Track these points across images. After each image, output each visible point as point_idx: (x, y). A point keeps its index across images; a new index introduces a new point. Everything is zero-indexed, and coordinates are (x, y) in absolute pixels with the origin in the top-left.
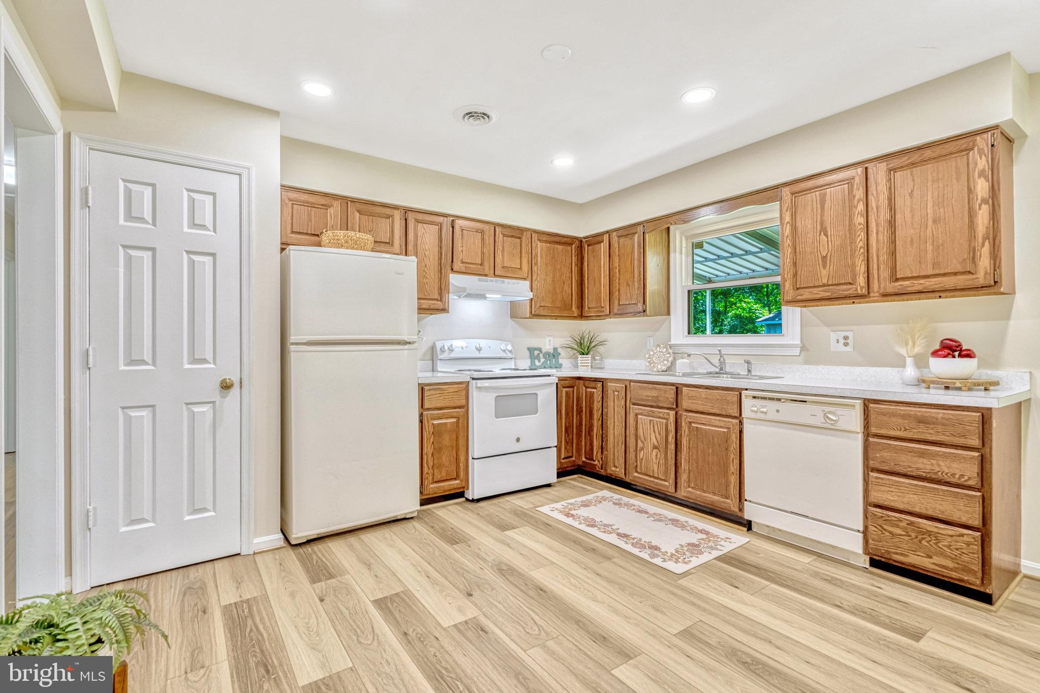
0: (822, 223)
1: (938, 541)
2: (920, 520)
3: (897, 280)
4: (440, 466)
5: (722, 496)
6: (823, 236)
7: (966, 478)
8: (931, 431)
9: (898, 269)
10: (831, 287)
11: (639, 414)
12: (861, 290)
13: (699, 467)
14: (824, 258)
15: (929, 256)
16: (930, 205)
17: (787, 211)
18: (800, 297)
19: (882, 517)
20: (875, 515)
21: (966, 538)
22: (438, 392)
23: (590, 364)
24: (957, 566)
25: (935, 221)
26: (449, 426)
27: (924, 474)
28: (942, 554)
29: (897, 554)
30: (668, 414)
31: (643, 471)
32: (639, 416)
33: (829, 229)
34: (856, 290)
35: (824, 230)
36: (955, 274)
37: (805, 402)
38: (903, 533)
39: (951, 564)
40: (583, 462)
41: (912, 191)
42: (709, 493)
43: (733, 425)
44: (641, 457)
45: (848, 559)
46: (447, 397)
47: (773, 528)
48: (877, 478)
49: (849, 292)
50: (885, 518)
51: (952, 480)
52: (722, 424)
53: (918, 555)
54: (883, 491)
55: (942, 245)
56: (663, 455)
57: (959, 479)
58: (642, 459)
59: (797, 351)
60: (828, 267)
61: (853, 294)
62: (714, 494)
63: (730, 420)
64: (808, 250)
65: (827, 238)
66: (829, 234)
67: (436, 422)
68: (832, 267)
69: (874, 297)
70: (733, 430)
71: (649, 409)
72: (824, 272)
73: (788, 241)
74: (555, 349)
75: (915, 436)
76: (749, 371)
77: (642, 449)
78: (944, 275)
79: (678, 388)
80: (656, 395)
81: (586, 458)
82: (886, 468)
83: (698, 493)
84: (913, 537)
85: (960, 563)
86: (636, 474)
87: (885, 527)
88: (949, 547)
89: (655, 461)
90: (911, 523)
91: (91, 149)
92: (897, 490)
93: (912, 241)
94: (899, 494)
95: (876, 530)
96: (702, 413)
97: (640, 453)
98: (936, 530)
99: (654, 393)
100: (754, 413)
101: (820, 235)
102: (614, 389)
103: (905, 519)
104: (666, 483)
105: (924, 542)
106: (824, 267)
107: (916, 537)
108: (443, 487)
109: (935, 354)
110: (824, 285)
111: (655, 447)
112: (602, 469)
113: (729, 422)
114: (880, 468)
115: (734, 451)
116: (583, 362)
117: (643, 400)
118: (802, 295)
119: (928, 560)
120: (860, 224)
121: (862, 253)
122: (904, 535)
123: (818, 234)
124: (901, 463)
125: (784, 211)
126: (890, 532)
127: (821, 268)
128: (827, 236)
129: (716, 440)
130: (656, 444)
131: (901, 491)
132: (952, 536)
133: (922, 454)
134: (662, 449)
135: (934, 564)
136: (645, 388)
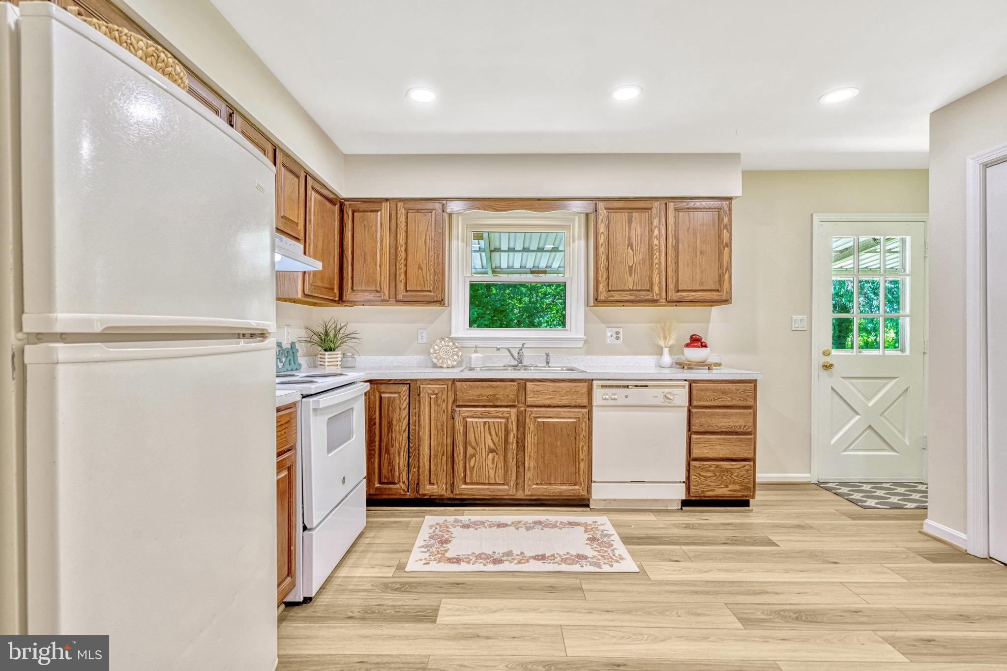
0: (629, 238)
1: (732, 474)
2: (722, 463)
3: (678, 291)
5: (570, 484)
6: (630, 250)
7: (747, 427)
8: (729, 399)
9: (679, 283)
10: (634, 292)
11: (468, 417)
12: (656, 297)
13: (546, 462)
14: (630, 267)
15: (698, 277)
16: (698, 241)
17: (602, 222)
18: (611, 298)
19: (700, 467)
20: (695, 467)
21: (747, 468)
23: (339, 363)
24: (741, 487)
25: (701, 253)
27: (725, 430)
28: (734, 483)
29: (708, 491)
30: (509, 413)
31: (475, 480)
32: (468, 420)
33: (634, 244)
34: (653, 296)
35: (630, 245)
36: (711, 290)
37: (647, 386)
38: (712, 475)
39: (737, 487)
40: (377, 489)
41: (689, 228)
42: (555, 484)
43: (583, 414)
44: (472, 465)
45: (667, 507)
47: (609, 500)
48: (697, 438)
49: (648, 297)
50: (701, 467)
51: (739, 430)
52: (572, 415)
53: (720, 488)
54: (701, 447)
55: (705, 270)
56: (502, 458)
57: (743, 429)
58: (473, 467)
59: (581, 344)
60: (633, 275)
61: (651, 299)
62: (562, 484)
63: (580, 410)
64: (619, 259)
65: (633, 252)
66: (634, 250)
68: (636, 275)
69: (663, 302)
70: (583, 419)
71: (483, 409)
72: (630, 280)
73: (602, 248)
74: (293, 345)
75: (720, 404)
76: (548, 363)
77: (473, 456)
78: (705, 291)
79: (522, 385)
80: (492, 393)
81: (380, 483)
82: (702, 430)
83: (545, 487)
84: (718, 475)
85: (743, 485)
86: (464, 486)
87: (702, 474)
88: (737, 476)
89: (490, 465)
90: (717, 466)
92: (710, 445)
93: (688, 264)
94: (710, 447)
95: (696, 477)
96: (549, 406)
97: (470, 461)
98: (731, 467)
99: (490, 392)
100: (605, 401)
101: (628, 248)
102: (430, 391)
103: (714, 464)
104: (506, 487)
105: (724, 478)
106: (631, 276)
107: (720, 475)
109: (687, 345)
110: (630, 290)
111: (491, 451)
112: (408, 492)
113: (578, 412)
114: (700, 430)
115: (584, 439)
116: (332, 360)
117: (474, 400)
118: (613, 296)
119: (727, 489)
120: (656, 245)
121: (657, 268)
122: (713, 476)
123: (626, 247)
124: (712, 425)
125: (599, 222)
126: (705, 477)
127: (628, 276)
128: (633, 250)
129: (565, 431)
130: (492, 446)
131: (712, 445)
132: (739, 468)
133: (724, 416)
134: (501, 453)
135: (729, 490)
136: (478, 387)
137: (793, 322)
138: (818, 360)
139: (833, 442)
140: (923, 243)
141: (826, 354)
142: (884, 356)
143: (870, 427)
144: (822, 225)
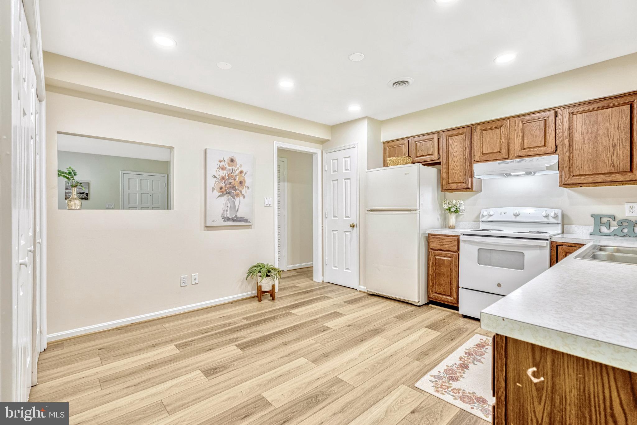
4: (440, 285)
22: (438, 240)
26: (445, 262)
46: (444, 244)
67: (437, 257)
91: (327, 153)
108: (442, 298)
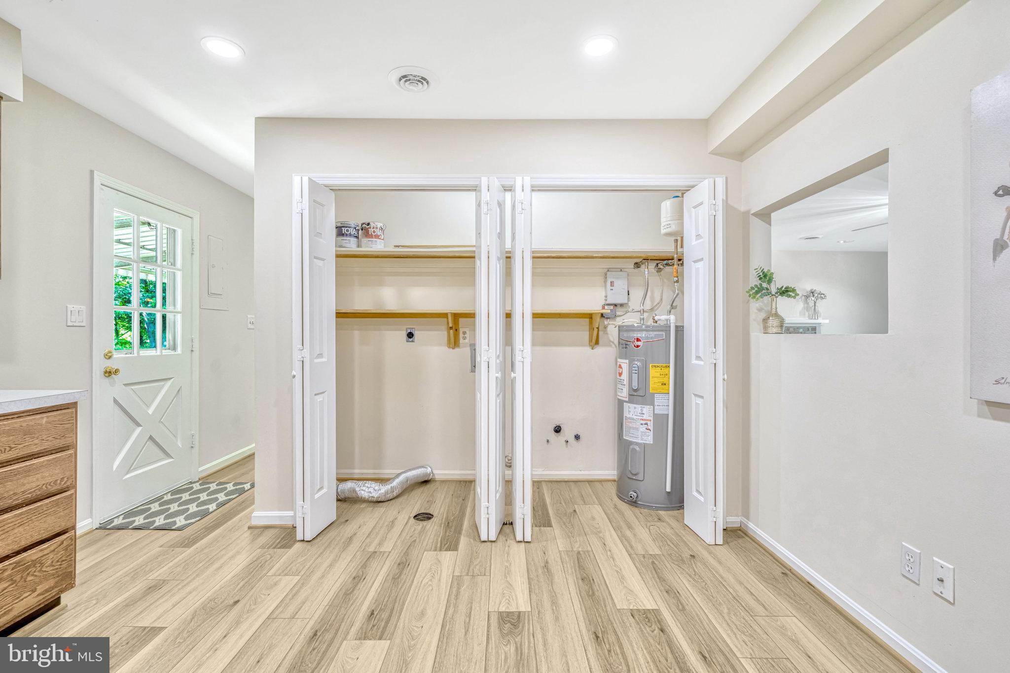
1: (42, 565)
7: (66, 479)
24: (57, 580)
28: (47, 578)
38: (7, 584)
39: (51, 583)
57: (61, 484)
84: (19, 580)
88: (51, 566)
90: (17, 565)
98: (40, 555)
103: (11, 564)
105: (29, 579)
107: (22, 577)
119: (33, 595)
132: (53, 552)
137: (69, 313)
138: (100, 364)
139: (115, 467)
140: (190, 239)
141: (108, 356)
142: (161, 356)
143: (151, 438)
144: (102, 189)
